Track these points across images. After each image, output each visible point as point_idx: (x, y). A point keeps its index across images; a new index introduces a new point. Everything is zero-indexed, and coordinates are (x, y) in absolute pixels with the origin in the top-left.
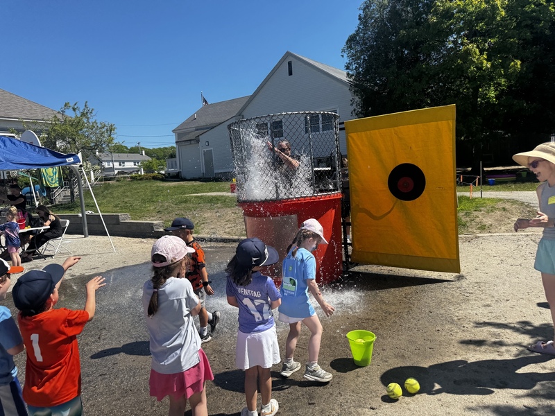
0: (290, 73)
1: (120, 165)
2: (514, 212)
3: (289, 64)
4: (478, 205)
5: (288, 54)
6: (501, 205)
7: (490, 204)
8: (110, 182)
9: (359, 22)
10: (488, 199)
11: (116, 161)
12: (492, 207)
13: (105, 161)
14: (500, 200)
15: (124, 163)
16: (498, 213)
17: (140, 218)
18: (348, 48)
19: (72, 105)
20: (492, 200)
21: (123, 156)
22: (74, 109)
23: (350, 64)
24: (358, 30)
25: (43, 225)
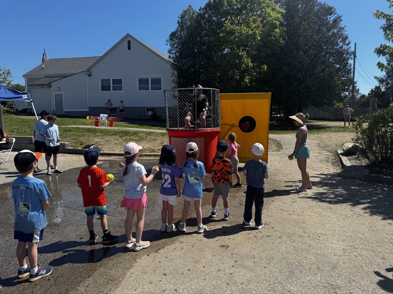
0: (129, 48)
5: (128, 35)
9: (177, 25)
18: (170, 39)
23: (171, 50)
24: (177, 30)
25: (2, 140)
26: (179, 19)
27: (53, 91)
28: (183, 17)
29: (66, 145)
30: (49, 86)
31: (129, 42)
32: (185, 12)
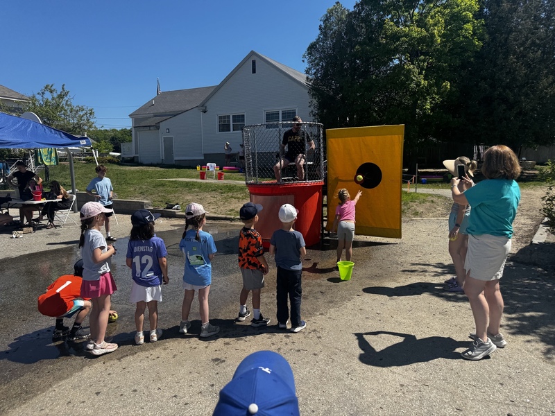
0: (254, 71)
2: (439, 203)
3: (253, 63)
4: (414, 198)
5: (252, 53)
6: (430, 198)
7: (422, 198)
10: (421, 194)
12: (424, 199)
14: (430, 195)
16: (428, 204)
20: (424, 195)
23: (310, 69)
24: (319, 39)
25: (56, 198)
26: (322, 23)
27: (162, 135)
28: (327, 19)
29: (147, 204)
30: (157, 127)
31: (254, 62)
32: (331, 12)
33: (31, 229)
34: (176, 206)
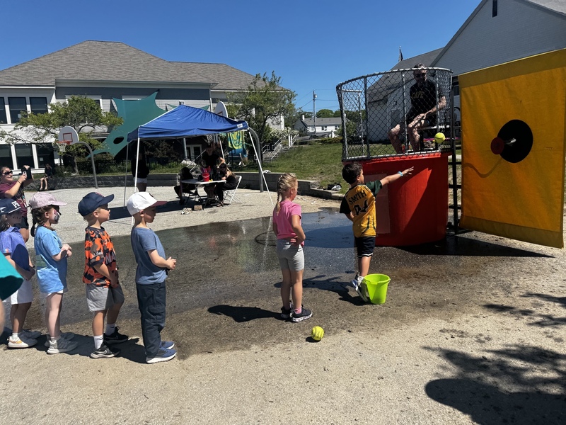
0: (495, 14)
1: (323, 129)
3: (494, 3)
8: (304, 146)
11: (318, 126)
13: (309, 126)
15: (326, 127)
17: (305, 177)
19: (262, 75)
21: (326, 120)
22: (264, 80)
25: (221, 179)
27: (390, 108)
29: (313, 184)
33: (201, 207)
34: (335, 187)
